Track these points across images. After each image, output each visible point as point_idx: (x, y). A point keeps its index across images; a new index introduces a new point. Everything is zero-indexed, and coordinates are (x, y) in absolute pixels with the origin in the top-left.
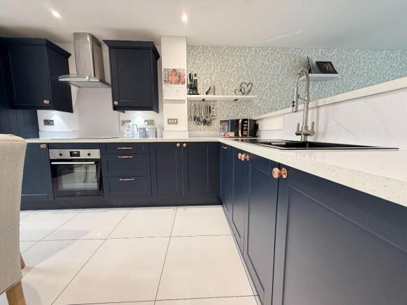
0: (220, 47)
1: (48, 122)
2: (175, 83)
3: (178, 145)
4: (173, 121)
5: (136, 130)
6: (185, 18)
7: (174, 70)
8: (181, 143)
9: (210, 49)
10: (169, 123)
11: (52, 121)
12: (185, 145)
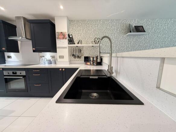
0: (85, 20)
1: (9, 57)
2: (62, 39)
3: (60, 69)
4: (62, 57)
5: (46, 61)
6: (62, 7)
7: (61, 33)
8: (62, 69)
9: (80, 22)
10: (59, 58)
11: (11, 56)
12: (63, 70)
